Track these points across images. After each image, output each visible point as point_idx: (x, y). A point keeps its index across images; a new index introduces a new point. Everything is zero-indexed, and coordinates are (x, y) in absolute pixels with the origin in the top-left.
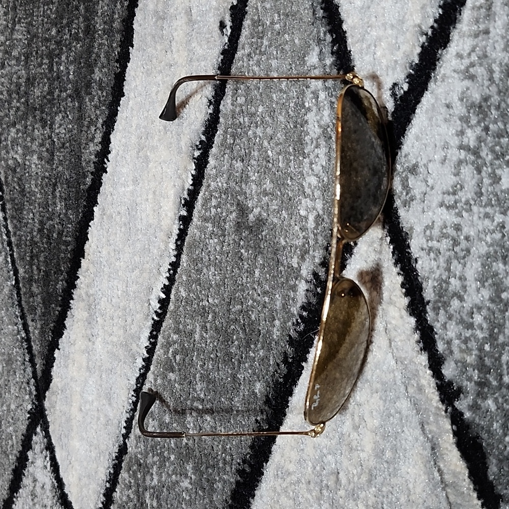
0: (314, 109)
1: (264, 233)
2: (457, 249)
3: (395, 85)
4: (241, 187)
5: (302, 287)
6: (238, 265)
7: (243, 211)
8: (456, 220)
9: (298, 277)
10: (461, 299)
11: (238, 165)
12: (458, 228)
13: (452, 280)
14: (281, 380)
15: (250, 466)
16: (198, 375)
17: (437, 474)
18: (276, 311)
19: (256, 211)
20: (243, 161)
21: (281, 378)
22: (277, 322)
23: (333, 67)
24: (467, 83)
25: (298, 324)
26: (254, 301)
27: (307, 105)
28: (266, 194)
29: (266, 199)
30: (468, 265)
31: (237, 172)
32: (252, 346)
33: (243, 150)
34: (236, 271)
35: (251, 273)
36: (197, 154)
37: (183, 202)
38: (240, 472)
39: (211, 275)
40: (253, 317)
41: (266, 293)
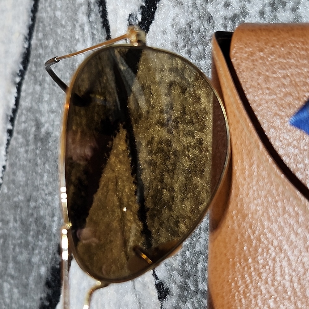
0: (81, 40)
1: (50, 144)
2: (168, 163)
3: (130, 15)
4: (38, 106)
6: (35, 169)
7: (38, 125)
8: (169, 136)
11: (38, 88)
12: (169, 143)
13: (164, 190)
16: (11, 256)
18: (55, 208)
19: (46, 125)
20: (40, 85)
22: (56, 218)
23: (96, 4)
24: (177, 10)
26: (43, 199)
27: (77, 37)
28: (53, 112)
29: (52, 116)
30: (175, 178)
31: (37, 94)
32: (40, 237)
33: (41, 76)
34: (34, 174)
35: (42, 177)
36: (18, 80)
37: (9, 118)
39: (21, 177)
40: (42, 213)
41: (50, 194)
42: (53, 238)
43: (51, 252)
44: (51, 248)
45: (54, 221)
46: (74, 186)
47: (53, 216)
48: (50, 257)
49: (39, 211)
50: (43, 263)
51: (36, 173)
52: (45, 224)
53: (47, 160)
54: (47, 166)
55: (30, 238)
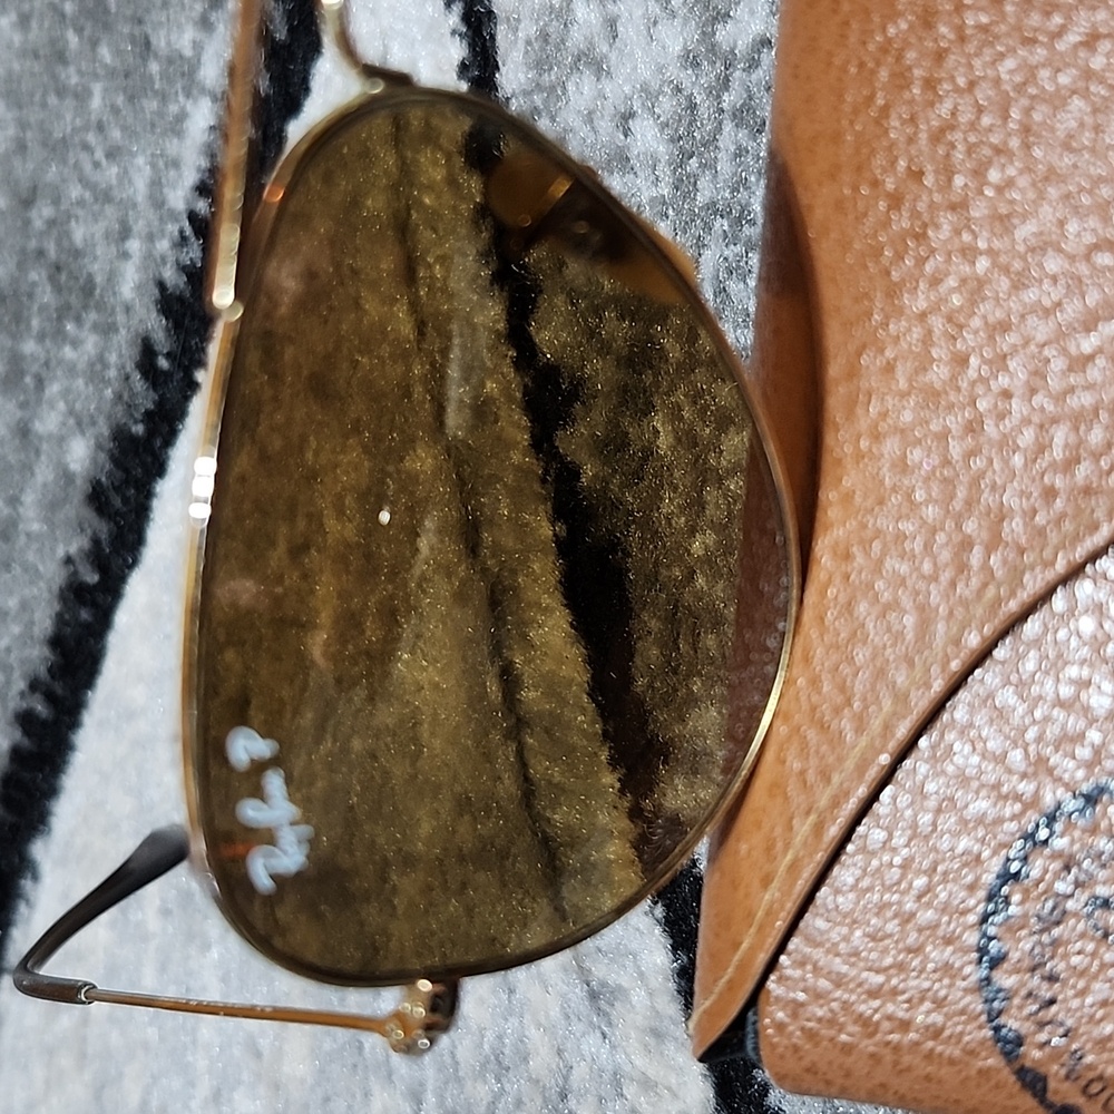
5: (202, 117)
6: (54, 77)
9: (192, 87)
10: (599, 68)
14: (139, 429)
15: (50, 697)
17: (493, 688)
18: (135, 205)
21: (136, 422)
22: (134, 245)
25: (183, 239)
26: (84, 182)
32: (70, 327)
34: (52, 99)
35: (82, 96)
38: (25, 720)
40: (79, 234)
42: (121, 318)
43: (112, 373)
44: (113, 358)
45: (125, 255)
46: (215, 99)
47: (125, 233)
48: (109, 393)
49: (68, 234)
50: (79, 424)
51: (61, 92)
52: (90, 279)
53: (107, 27)
54: (105, 53)
55: (29, 347)
